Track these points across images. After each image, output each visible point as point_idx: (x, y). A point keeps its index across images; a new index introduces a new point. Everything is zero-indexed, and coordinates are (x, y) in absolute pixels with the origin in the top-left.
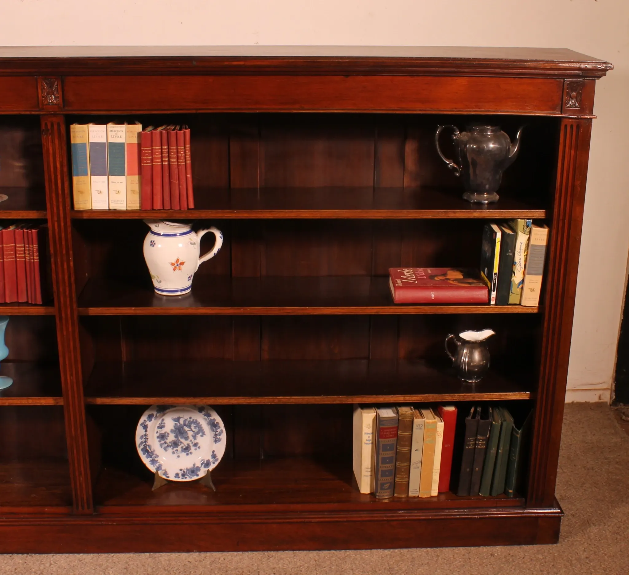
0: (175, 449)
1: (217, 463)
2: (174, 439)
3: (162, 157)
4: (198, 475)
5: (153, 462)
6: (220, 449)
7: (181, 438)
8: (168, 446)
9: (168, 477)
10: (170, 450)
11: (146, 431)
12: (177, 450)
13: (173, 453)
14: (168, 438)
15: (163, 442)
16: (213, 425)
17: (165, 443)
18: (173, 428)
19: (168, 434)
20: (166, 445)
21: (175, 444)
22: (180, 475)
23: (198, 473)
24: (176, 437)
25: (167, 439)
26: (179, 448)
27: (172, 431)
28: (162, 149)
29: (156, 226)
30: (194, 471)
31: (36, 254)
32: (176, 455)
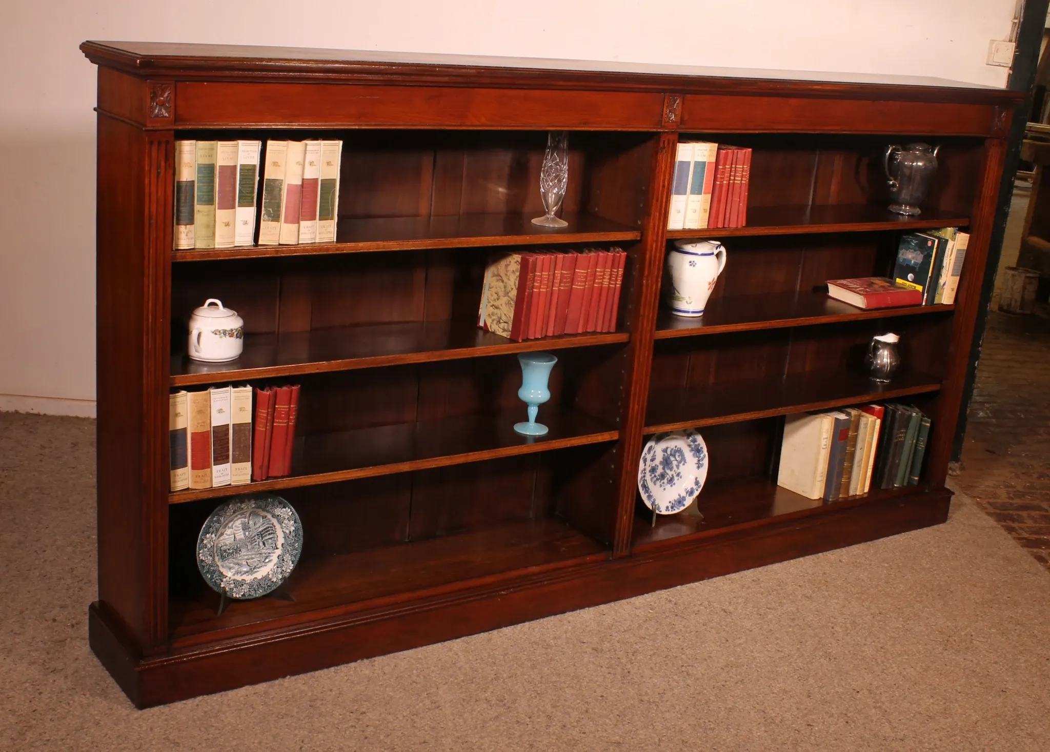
0: (662, 481)
1: (700, 490)
2: (662, 471)
3: (730, 176)
4: (684, 505)
5: (650, 497)
6: (702, 475)
7: (668, 469)
8: (657, 479)
9: (661, 511)
10: (658, 483)
11: (645, 465)
12: (663, 483)
13: (661, 486)
14: (658, 471)
15: (653, 475)
16: (698, 451)
17: (655, 476)
18: (662, 460)
19: (658, 466)
20: (655, 479)
21: (663, 476)
22: (670, 508)
23: (685, 503)
24: (664, 469)
25: (656, 472)
26: (665, 481)
27: (661, 463)
28: (731, 168)
29: (693, 246)
30: (680, 501)
31: (620, 279)
32: (662, 488)
